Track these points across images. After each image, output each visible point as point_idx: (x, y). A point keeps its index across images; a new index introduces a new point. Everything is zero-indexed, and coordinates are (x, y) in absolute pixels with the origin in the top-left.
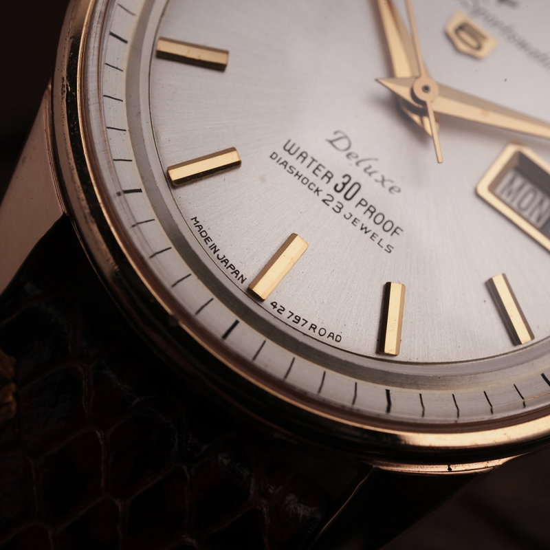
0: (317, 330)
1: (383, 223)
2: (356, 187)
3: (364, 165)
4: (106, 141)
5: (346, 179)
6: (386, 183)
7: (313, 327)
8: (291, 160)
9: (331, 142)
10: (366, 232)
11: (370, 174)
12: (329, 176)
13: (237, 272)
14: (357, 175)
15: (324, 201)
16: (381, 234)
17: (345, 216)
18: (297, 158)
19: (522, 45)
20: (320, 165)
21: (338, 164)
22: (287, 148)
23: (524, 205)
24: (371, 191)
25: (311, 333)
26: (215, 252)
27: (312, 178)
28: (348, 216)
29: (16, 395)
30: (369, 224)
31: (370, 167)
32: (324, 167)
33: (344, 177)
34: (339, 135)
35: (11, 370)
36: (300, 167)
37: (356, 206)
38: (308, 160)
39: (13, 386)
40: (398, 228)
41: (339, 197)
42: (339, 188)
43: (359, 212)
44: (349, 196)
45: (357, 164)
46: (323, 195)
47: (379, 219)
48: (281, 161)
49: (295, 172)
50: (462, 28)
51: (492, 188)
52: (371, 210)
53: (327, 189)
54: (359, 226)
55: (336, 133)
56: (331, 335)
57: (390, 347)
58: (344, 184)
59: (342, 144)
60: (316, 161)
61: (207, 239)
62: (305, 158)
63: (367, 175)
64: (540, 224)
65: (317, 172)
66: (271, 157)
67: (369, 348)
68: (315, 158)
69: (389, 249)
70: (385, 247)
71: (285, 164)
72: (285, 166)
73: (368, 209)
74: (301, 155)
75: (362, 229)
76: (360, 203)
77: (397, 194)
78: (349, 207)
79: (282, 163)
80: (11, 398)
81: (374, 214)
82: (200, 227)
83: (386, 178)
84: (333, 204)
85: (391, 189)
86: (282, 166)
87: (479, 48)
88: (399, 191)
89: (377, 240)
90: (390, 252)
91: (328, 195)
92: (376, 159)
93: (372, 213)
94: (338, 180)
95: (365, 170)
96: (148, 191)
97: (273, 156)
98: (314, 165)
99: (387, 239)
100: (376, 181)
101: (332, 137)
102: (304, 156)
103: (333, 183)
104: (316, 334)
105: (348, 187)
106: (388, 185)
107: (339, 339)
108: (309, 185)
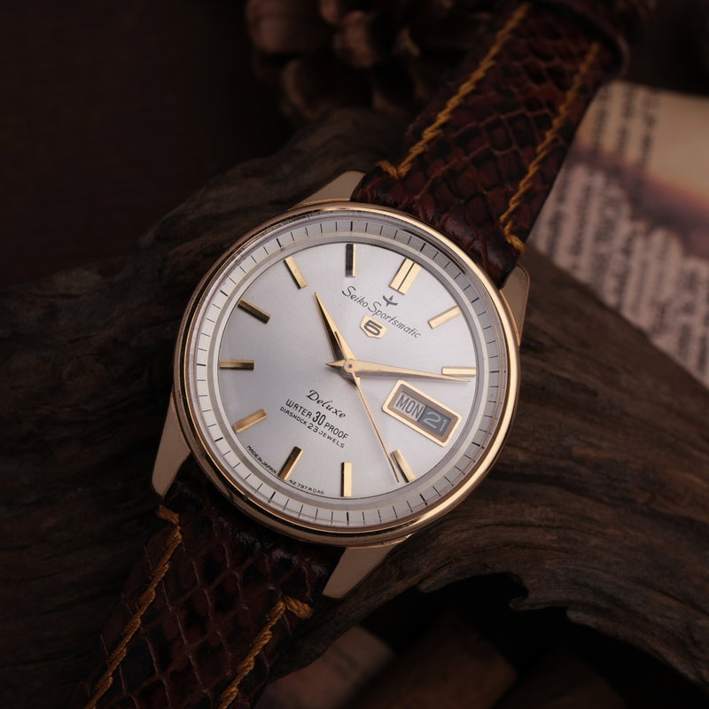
0: (312, 490)
1: (338, 433)
2: (323, 417)
3: (326, 405)
4: (202, 418)
5: (318, 414)
7: (310, 489)
8: (291, 410)
9: (309, 397)
10: (330, 439)
11: (330, 409)
12: (309, 414)
13: (272, 469)
14: (324, 411)
15: (309, 427)
16: (338, 439)
17: (319, 433)
18: (294, 408)
19: (401, 326)
20: (305, 409)
21: (313, 407)
22: (288, 404)
23: (408, 410)
24: (331, 418)
25: (309, 491)
26: (260, 461)
27: (302, 417)
28: (321, 433)
29: (181, 532)
30: (332, 435)
31: (329, 406)
32: (307, 410)
34: (312, 393)
35: (177, 520)
36: (296, 412)
37: (324, 427)
38: (299, 408)
39: (179, 527)
40: (345, 434)
41: (316, 424)
42: (315, 419)
43: (326, 430)
44: (320, 423)
45: (323, 405)
46: (308, 425)
47: (336, 431)
48: (286, 411)
49: (293, 415)
50: (367, 324)
51: (390, 407)
52: (332, 428)
53: (309, 421)
54: (327, 436)
55: (311, 391)
56: (319, 491)
57: (348, 492)
58: (317, 417)
59: (314, 397)
60: (303, 408)
61: (256, 455)
63: (328, 411)
64: (416, 420)
65: (304, 413)
67: (337, 493)
68: (302, 406)
69: (342, 446)
70: (340, 445)
71: (288, 412)
73: (330, 428)
75: (328, 438)
76: (326, 425)
77: (344, 418)
78: (321, 428)
80: (178, 533)
81: (334, 430)
82: (252, 450)
83: (338, 410)
84: (313, 428)
85: (341, 415)
87: (379, 332)
88: (345, 415)
89: (336, 442)
91: (310, 424)
92: (332, 401)
94: (314, 415)
95: (327, 408)
96: (226, 437)
97: (282, 409)
98: (302, 410)
99: (341, 440)
100: (333, 412)
101: (309, 394)
102: (296, 406)
103: (312, 418)
104: (312, 492)
105: (320, 418)
106: (339, 413)
107: (322, 493)
108: (300, 420)
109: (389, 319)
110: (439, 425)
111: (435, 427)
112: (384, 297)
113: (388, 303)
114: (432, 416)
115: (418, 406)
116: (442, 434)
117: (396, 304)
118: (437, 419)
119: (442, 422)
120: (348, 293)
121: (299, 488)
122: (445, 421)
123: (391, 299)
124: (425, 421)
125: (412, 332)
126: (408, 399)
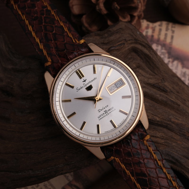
1: (111, 109)
3: (103, 109)
4: (93, 140)
7: (122, 122)
8: (100, 118)
9: (99, 112)
12: (104, 114)
13: (113, 129)
14: (104, 110)
19: (92, 81)
21: (102, 112)
23: (113, 89)
25: (122, 123)
26: (110, 131)
27: (103, 116)
35: (113, 157)
39: (115, 158)
40: (113, 107)
41: (107, 113)
46: (106, 115)
51: (111, 93)
52: (109, 110)
54: (111, 112)
59: (100, 110)
61: (108, 131)
69: (115, 109)
71: (101, 119)
78: (108, 112)
82: (106, 132)
84: (107, 114)
92: (103, 107)
94: (104, 113)
97: (99, 120)
98: (102, 115)
99: (114, 109)
100: (106, 108)
102: (100, 116)
103: (105, 113)
104: (123, 122)
105: (106, 112)
106: (107, 106)
107: (124, 119)
108: (104, 117)
109: (89, 83)
110: (120, 83)
111: (120, 85)
112: (83, 82)
113: (85, 81)
114: (117, 84)
115: (113, 86)
116: (123, 84)
117: (86, 80)
118: (119, 83)
119: (120, 82)
120: (78, 90)
121: (120, 125)
122: (120, 81)
123: (84, 80)
124: (118, 86)
125: (95, 79)
126: (111, 88)
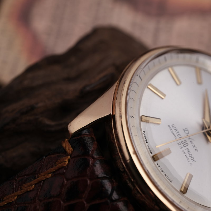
0: (166, 176)
1: (191, 157)
2: (187, 144)
5: (185, 141)
6: (195, 147)
8: (173, 129)
9: (184, 130)
10: (186, 157)
11: (191, 143)
12: (181, 138)
13: (150, 151)
15: (178, 144)
16: (190, 160)
17: (182, 150)
18: (175, 130)
20: (179, 134)
22: (173, 126)
26: (147, 143)
27: (177, 136)
28: (183, 151)
29: (69, 160)
30: (188, 155)
31: (192, 141)
32: (180, 135)
33: (185, 140)
34: (186, 129)
35: (71, 152)
36: (175, 133)
37: (186, 149)
39: (69, 157)
40: (195, 160)
41: (182, 145)
42: (183, 142)
43: (186, 151)
44: (185, 146)
45: (189, 139)
46: (178, 142)
47: (191, 155)
48: (170, 128)
49: (173, 133)
52: (189, 152)
54: (185, 154)
55: (186, 128)
56: (169, 180)
58: (184, 142)
59: (187, 132)
60: (179, 133)
61: (145, 138)
62: (176, 131)
63: (190, 143)
65: (178, 135)
66: (168, 126)
68: (179, 132)
70: (190, 163)
71: (171, 129)
72: (171, 130)
73: (188, 152)
74: (176, 129)
75: (185, 156)
76: (187, 149)
77: (196, 151)
78: (184, 148)
79: (170, 129)
80: (67, 160)
81: (190, 154)
82: (145, 135)
83: (195, 146)
84: (180, 146)
85: (195, 149)
86: (170, 130)
88: (197, 151)
89: (189, 160)
90: (191, 165)
91: (180, 143)
92: (194, 140)
93: (189, 153)
94: (183, 140)
95: (190, 141)
97: (169, 126)
99: (191, 162)
100: (192, 145)
101: (185, 129)
106: (195, 148)
108: (176, 138)
121: (160, 170)
